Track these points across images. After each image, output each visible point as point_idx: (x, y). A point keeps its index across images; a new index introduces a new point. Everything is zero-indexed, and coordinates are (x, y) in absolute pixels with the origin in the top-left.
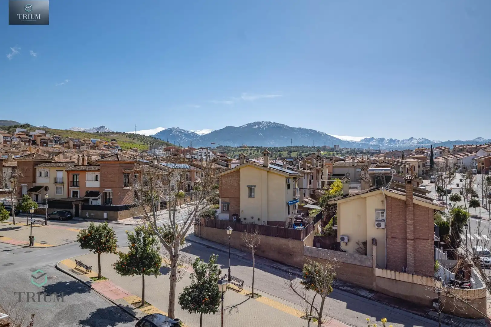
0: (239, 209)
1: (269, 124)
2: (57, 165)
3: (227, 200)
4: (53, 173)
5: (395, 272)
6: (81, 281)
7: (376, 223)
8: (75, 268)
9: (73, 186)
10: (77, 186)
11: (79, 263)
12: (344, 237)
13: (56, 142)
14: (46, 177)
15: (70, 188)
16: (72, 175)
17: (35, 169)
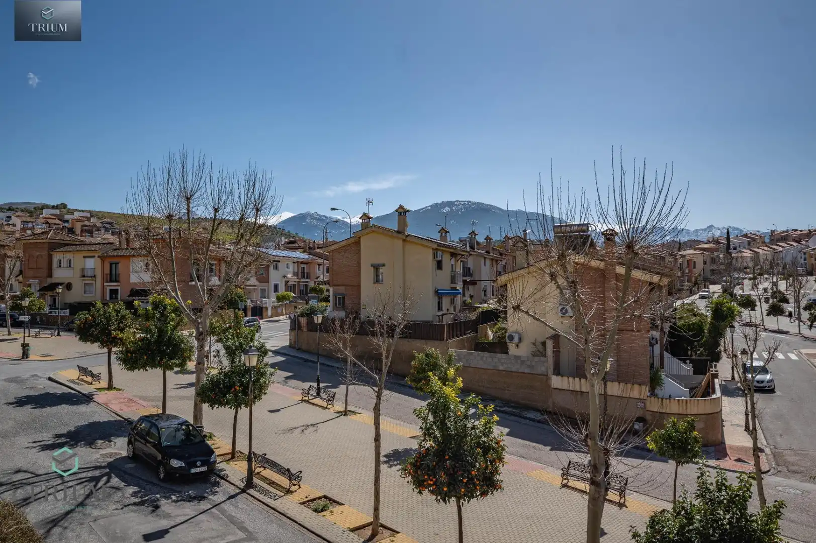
0: (359, 303)
1: (468, 204)
2: (86, 248)
3: (341, 289)
4: (79, 261)
5: (580, 379)
6: (79, 392)
7: (560, 308)
8: (78, 379)
9: (111, 281)
10: (116, 281)
11: (84, 370)
12: (512, 334)
13: (107, 230)
14: (67, 267)
15: (105, 284)
16: (109, 264)
17: (51, 255)
